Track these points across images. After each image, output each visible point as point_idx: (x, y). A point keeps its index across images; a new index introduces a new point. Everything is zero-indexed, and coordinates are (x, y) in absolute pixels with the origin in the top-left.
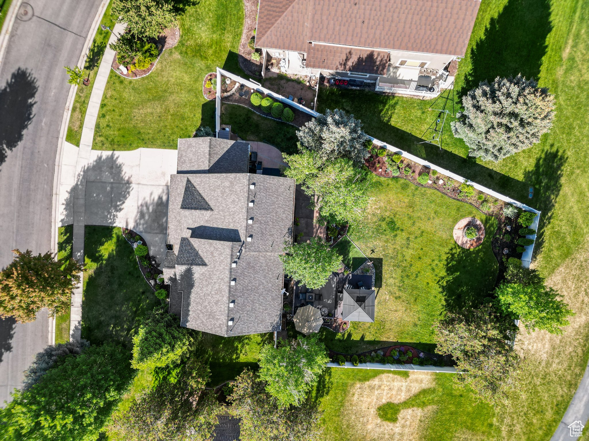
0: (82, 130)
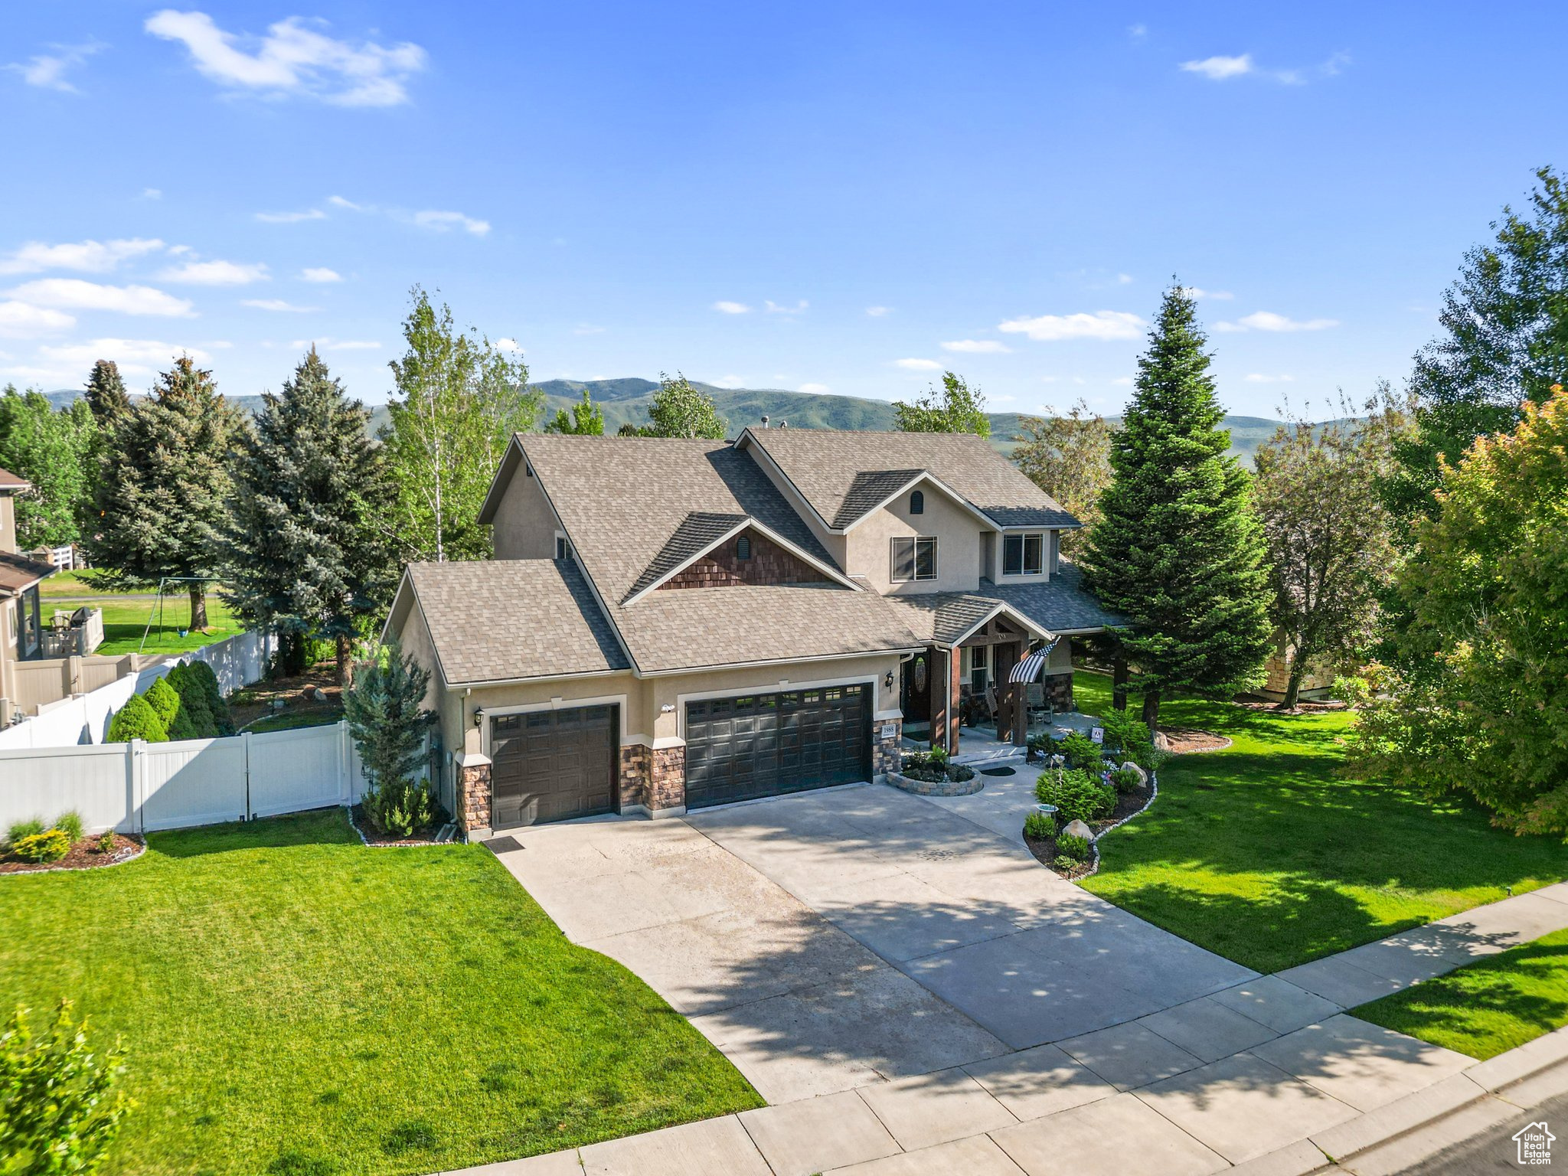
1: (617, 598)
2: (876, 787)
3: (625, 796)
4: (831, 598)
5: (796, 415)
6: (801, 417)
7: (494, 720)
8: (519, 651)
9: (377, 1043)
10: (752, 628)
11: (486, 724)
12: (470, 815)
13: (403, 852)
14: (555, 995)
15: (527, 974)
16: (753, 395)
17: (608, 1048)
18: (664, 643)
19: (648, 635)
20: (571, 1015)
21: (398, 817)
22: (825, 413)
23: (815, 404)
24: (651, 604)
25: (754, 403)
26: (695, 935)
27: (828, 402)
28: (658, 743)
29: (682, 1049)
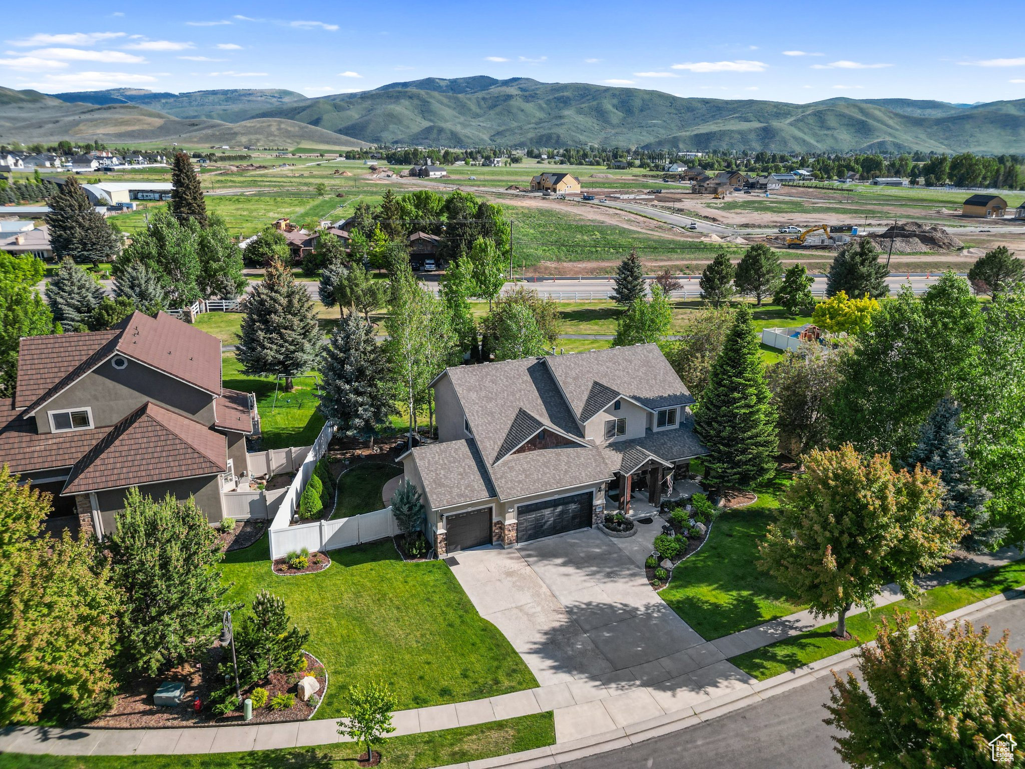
0: (507, 721)
1: (491, 462)
2: (592, 531)
3: (494, 539)
4: (577, 453)
5: (595, 103)
6: (598, 104)
7: (447, 517)
8: (456, 491)
9: (430, 658)
10: (544, 473)
11: (444, 520)
12: (439, 550)
13: (418, 565)
14: (478, 641)
15: (469, 632)
16: (565, 87)
17: (495, 664)
18: (510, 485)
19: (503, 481)
20: (483, 650)
21: (414, 551)
22: (615, 101)
23: (608, 94)
24: (505, 464)
25: (566, 94)
26: (520, 614)
27: (618, 93)
28: (507, 522)
29: (517, 665)
